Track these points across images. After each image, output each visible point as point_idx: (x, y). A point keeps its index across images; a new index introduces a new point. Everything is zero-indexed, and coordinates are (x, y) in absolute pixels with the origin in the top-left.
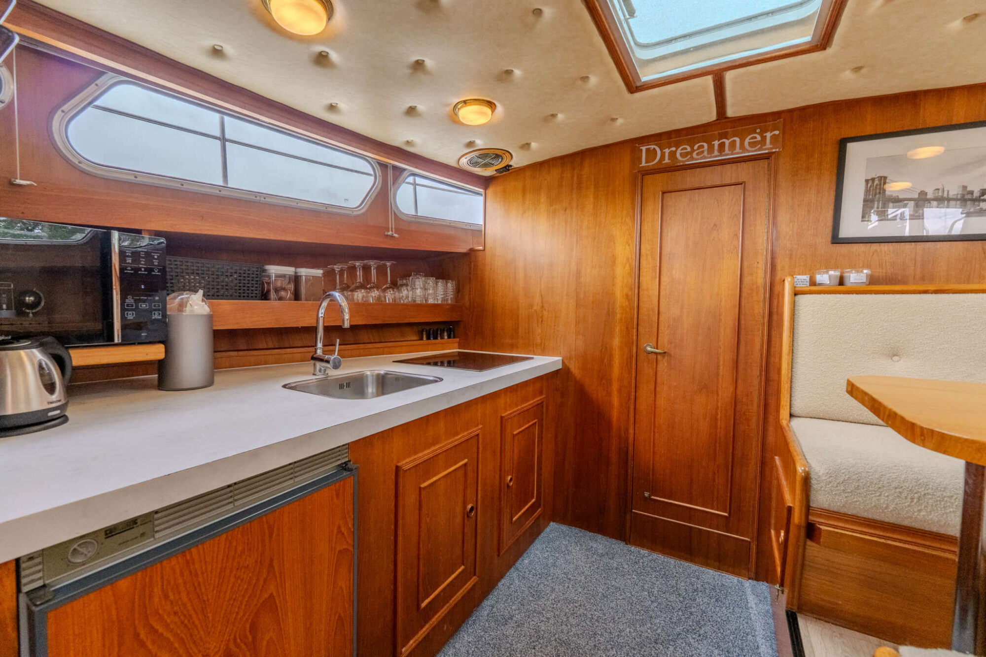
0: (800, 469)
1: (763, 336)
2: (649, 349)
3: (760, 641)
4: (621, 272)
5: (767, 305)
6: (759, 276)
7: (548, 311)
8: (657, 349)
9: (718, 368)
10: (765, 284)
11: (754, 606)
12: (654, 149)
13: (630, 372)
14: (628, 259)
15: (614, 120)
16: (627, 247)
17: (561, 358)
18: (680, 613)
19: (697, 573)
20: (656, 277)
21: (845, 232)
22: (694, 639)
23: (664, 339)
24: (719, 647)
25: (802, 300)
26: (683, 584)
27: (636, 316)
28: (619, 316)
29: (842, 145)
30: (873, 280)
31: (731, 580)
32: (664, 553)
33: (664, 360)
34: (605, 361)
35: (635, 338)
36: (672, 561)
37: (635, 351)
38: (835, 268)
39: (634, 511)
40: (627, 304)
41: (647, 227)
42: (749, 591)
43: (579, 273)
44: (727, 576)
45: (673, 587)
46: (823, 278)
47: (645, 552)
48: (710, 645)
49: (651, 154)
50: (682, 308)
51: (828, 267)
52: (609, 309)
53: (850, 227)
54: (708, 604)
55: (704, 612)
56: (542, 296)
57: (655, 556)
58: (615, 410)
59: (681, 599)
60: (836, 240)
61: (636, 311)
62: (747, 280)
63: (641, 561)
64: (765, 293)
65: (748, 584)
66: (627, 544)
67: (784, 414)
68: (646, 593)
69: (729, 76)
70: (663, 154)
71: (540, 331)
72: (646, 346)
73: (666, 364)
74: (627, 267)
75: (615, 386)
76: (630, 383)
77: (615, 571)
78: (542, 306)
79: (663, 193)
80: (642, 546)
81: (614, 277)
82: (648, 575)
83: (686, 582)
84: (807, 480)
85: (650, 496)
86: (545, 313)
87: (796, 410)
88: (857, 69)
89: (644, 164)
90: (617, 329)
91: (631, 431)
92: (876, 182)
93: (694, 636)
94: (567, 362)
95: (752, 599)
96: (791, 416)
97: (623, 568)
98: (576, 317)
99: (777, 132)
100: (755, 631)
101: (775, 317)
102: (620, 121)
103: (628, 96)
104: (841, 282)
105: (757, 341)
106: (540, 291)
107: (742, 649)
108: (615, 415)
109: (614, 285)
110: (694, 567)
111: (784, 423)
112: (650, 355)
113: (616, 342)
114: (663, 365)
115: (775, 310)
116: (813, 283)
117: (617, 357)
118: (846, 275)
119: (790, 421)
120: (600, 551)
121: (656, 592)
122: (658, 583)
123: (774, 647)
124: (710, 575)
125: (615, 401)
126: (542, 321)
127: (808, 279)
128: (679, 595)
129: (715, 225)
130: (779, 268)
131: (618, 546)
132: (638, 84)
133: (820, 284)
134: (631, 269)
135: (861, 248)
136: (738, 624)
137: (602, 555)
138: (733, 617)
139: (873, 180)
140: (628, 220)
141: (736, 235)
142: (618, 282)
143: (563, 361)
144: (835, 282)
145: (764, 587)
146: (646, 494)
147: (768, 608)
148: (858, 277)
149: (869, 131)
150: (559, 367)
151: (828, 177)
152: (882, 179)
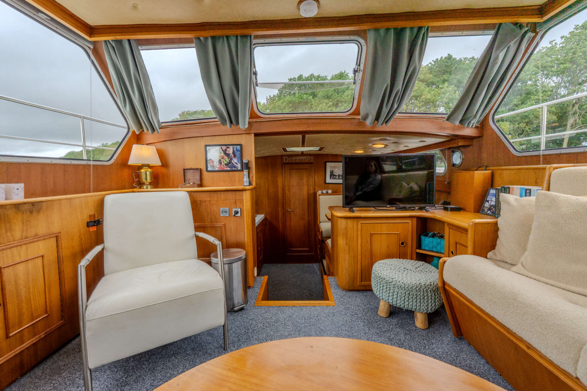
0: (321, 230)
2: (289, 210)
4: (280, 190)
5: (314, 198)
6: (312, 191)
8: (291, 210)
9: (305, 213)
10: (313, 193)
13: (284, 217)
14: (282, 186)
16: (281, 183)
17: (264, 215)
19: (303, 265)
20: (289, 191)
21: (327, 182)
23: (292, 207)
25: (321, 197)
27: (284, 202)
28: (280, 201)
29: (326, 163)
30: (333, 192)
32: (295, 263)
34: (277, 215)
35: (285, 207)
36: (297, 264)
37: (285, 211)
38: (326, 189)
39: (287, 254)
40: (282, 198)
41: (286, 177)
43: (268, 190)
44: (309, 264)
46: (324, 192)
49: (286, 159)
50: (296, 199)
52: (277, 200)
53: (328, 180)
54: (306, 269)
57: (293, 264)
58: (280, 228)
60: (325, 183)
61: (284, 200)
62: (309, 192)
63: (291, 266)
64: (313, 195)
65: (314, 264)
67: (319, 222)
69: (305, 152)
70: (289, 159)
74: (282, 188)
75: (280, 221)
76: (284, 220)
79: (290, 169)
81: (278, 191)
82: (293, 268)
83: (301, 267)
84: (322, 232)
85: (292, 249)
87: (321, 221)
89: (284, 161)
90: (280, 205)
91: (285, 232)
95: (315, 266)
96: (320, 222)
97: (286, 268)
98: (268, 203)
99: (314, 158)
101: (315, 201)
102: (280, 153)
103: (284, 152)
105: (313, 206)
111: (319, 224)
112: (289, 212)
113: (280, 209)
114: (292, 214)
116: (322, 193)
117: (280, 213)
118: (328, 191)
120: (280, 266)
122: (296, 268)
124: (306, 264)
125: (280, 225)
129: (302, 178)
130: (316, 189)
131: (284, 265)
133: (324, 193)
135: (330, 185)
138: (311, 269)
139: (331, 171)
140: (281, 176)
141: (306, 181)
142: (279, 192)
143: (265, 216)
144: (326, 193)
145: (317, 264)
146: (290, 249)
147: (318, 266)
148: (330, 192)
149: (330, 160)
150: (264, 218)
151: (323, 169)
152: (333, 171)
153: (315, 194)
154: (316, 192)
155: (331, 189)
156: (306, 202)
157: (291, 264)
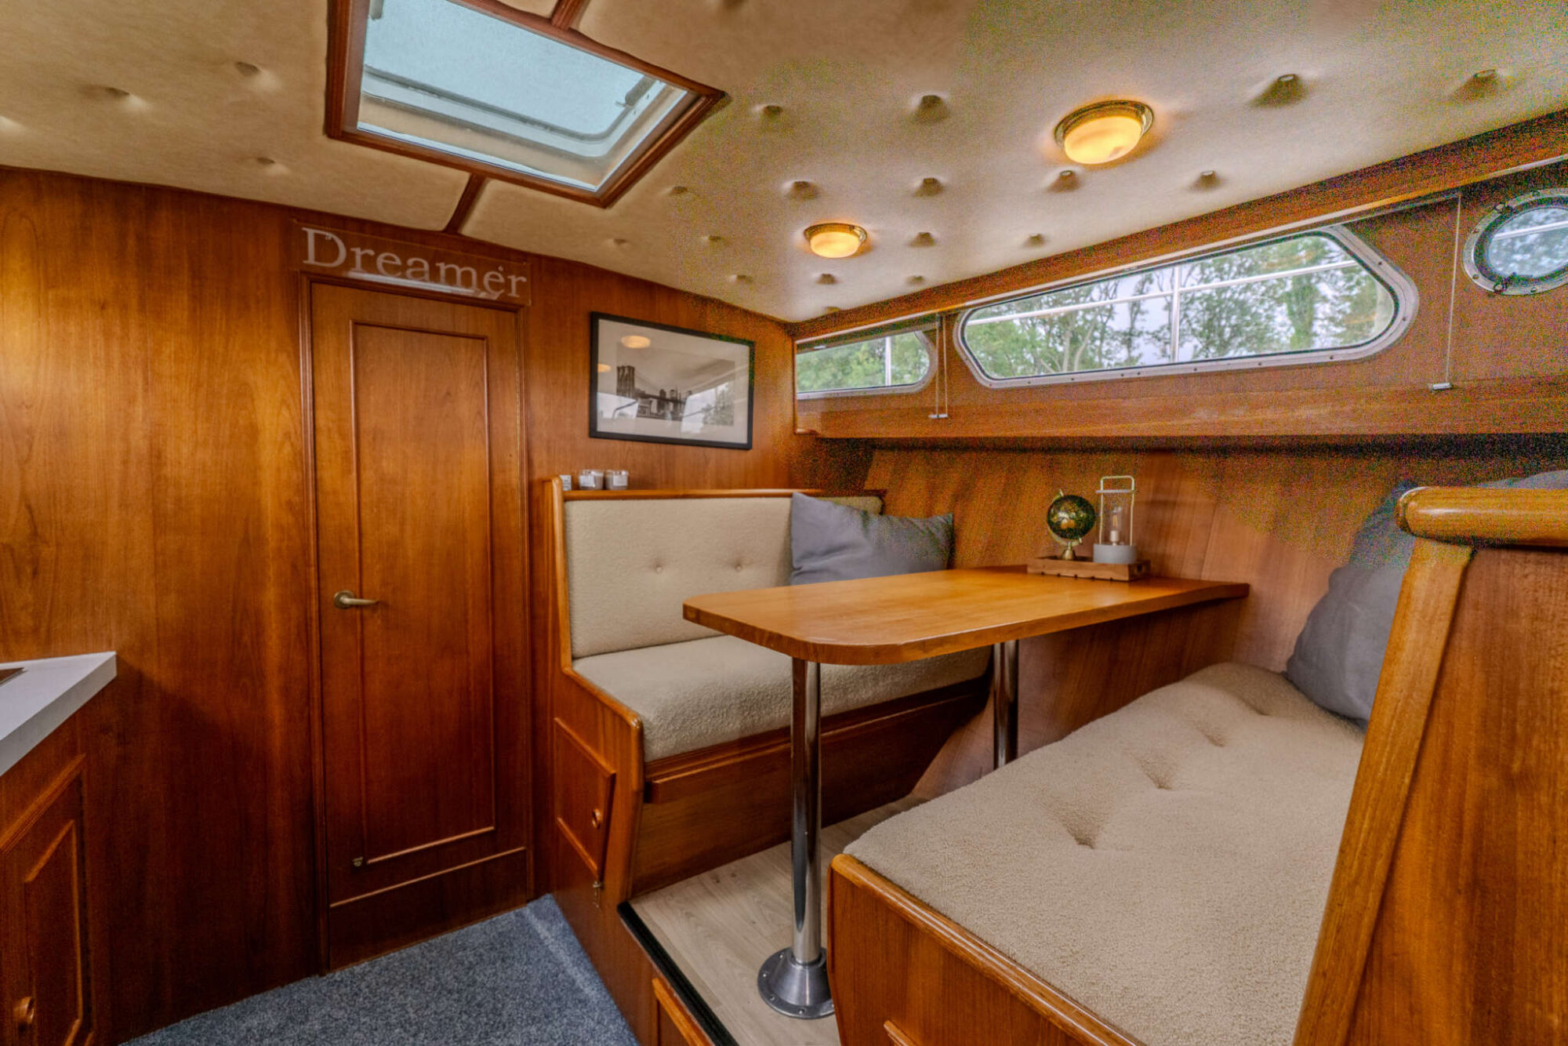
0: (633, 723)
1: (523, 558)
2: (347, 600)
3: (572, 971)
4: (272, 458)
5: (526, 515)
6: (514, 476)
7: (58, 545)
8: (361, 597)
9: (466, 613)
10: (522, 484)
11: (547, 934)
12: (332, 240)
13: (307, 651)
14: (287, 435)
15: (264, 161)
16: (285, 412)
17: (113, 654)
18: (464, 1017)
19: (459, 943)
20: (350, 471)
21: (602, 425)
22: (499, 1037)
23: (374, 579)
24: (534, 1019)
25: (575, 507)
26: (448, 972)
27: (312, 542)
28: (272, 544)
29: (593, 319)
30: (632, 484)
31: (505, 920)
32: (397, 945)
33: (376, 615)
34: (246, 638)
35: (313, 583)
36: (415, 950)
37: (314, 608)
38: (595, 467)
39: (333, 905)
40: (291, 519)
41: (326, 378)
42: (533, 919)
43: (156, 457)
44: (500, 917)
45: (435, 988)
46: (586, 480)
47: (363, 965)
48: (522, 1027)
49: (326, 249)
50: (402, 524)
51: (590, 467)
52: (246, 531)
54: (495, 974)
55: (494, 989)
56: (29, 507)
57: (383, 960)
58: (277, 731)
59: (456, 996)
60: (594, 433)
61: (312, 532)
62: (498, 481)
63: (363, 985)
64: (522, 499)
65: (527, 910)
66: (322, 975)
67: (566, 658)
68: (397, 1031)
69: (492, 187)
70: (350, 255)
71: (30, 597)
72: (339, 597)
73: (379, 622)
74: (287, 449)
75: (274, 685)
76: (309, 669)
77: (323, 1037)
78: (35, 534)
79: (356, 324)
80: (355, 959)
81: (254, 468)
82: (388, 999)
83: (450, 967)
84: (641, 733)
85: (364, 862)
86: (47, 552)
87: (579, 649)
88: (620, 241)
89: (311, 260)
90: (271, 572)
91: (317, 759)
92: (626, 372)
93: (498, 1033)
94: (131, 659)
95: (541, 928)
96: (574, 658)
97: (336, 1020)
98: (156, 555)
99: (524, 279)
100: (562, 963)
101: (536, 532)
102: (278, 169)
103: (322, 139)
104: (605, 484)
105: (517, 565)
106: (24, 497)
107: (559, 999)
108: (277, 739)
109: (256, 483)
110: (450, 936)
111: (566, 668)
112: (348, 611)
113: (270, 596)
114: (374, 625)
115: (535, 521)
116: (576, 486)
117: (274, 625)
118: (608, 476)
119: (572, 667)
120: (273, 1025)
121: (412, 1016)
122: (410, 998)
123: (589, 966)
124: (478, 932)
125: (276, 712)
126: (35, 573)
127: (570, 481)
128: (450, 992)
129: (448, 393)
130: (536, 463)
131: (306, 990)
132: (348, 129)
133: (585, 488)
134: (295, 454)
136: (541, 972)
137: (281, 1029)
138: (531, 967)
139: (623, 368)
140: (283, 358)
141: (480, 413)
142: (268, 478)
143: (118, 657)
144: (600, 485)
145: (547, 902)
146: (358, 862)
147: (563, 924)
148: (619, 479)
149: (617, 311)
150: (113, 674)
151: (582, 355)
152: (632, 369)
153: (535, 494)
154: (544, 482)
155: (624, 467)
156: (476, 539)
157: (364, 966)
